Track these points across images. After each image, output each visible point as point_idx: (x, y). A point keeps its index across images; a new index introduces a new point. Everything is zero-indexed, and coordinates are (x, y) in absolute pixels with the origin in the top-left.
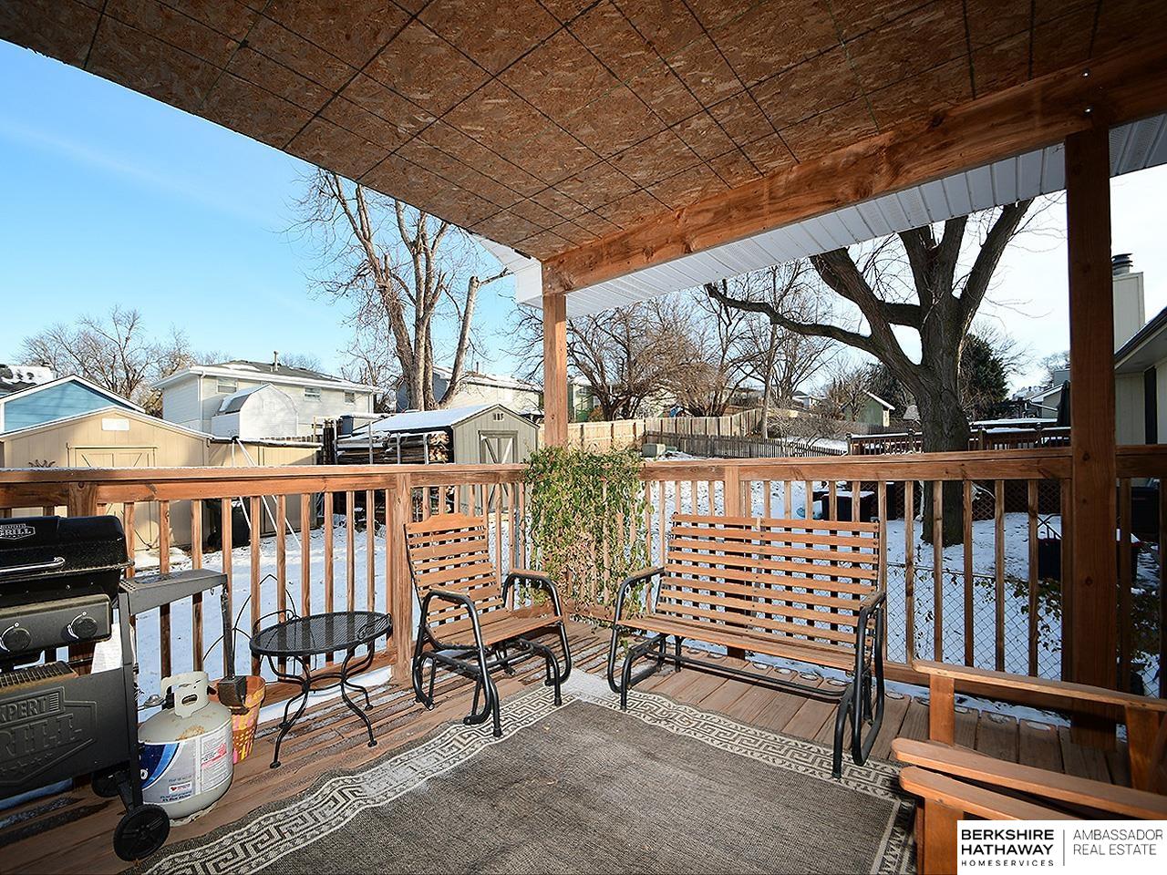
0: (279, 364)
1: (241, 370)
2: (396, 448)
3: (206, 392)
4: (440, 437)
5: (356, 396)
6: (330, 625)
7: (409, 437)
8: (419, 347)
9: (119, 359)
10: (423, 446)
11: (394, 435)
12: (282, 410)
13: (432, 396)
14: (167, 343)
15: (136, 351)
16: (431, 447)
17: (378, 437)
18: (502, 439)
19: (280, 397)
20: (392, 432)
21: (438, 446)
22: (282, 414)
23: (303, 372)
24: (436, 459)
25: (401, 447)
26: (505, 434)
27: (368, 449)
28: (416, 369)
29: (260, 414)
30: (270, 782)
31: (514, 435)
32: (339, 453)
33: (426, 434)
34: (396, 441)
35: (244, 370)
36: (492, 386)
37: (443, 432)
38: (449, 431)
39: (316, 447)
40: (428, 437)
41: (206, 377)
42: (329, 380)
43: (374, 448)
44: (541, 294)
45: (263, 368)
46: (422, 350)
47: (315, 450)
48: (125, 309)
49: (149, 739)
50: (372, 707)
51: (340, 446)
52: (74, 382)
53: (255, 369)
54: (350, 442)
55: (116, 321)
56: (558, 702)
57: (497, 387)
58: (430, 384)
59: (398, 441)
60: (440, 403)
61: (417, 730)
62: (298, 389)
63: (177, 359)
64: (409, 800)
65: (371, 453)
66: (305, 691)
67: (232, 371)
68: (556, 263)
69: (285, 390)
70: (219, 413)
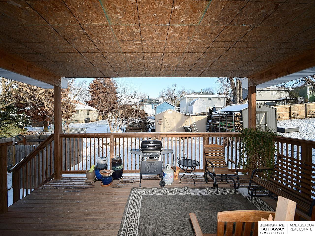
0: (202, 92)
1: (194, 95)
2: (225, 117)
3: (187, 100)
4: (238, 114)
5: (221, 98)
6: (192, 162)
7: (229, 114)
8: (237, 84)
9: (173, 94)
10: (232, 116)
11: (225, 113)
12: (202, 104)
13: (242, 98)
14: (181, 90)
15: (176, 92)
16: (235, 117)
17: (221, 113)
18: (261, 114)
19: (201, 101)
20: (225, 112)
21: (237, 116)
22: (202, 105)
23: (208, 94)
24: (237, 120)
25: (227, 116)
26: (262, 112)
27: (218, 116)
28: (236, 91)
29: (197, 105)
30: (178, 184)
31: (266, 112)
32: (212, 117)
33: (233, 113)
34: (225, 115)
35: (195, 95)
36: (267, 91)
37: (239, 112)
38: (241, 112)
39: (206, 116)
40: (234, 114)
41: (187, 97)
42: (214, 95)
43: (220, 116)
44: (248, 86)
45: (199, 94)
46: (238, 85)
47: (206, 117)
48: (174, 84)
49: (164, 172)
50: (197, 179)
51: (212, 115)
52: (165, 102)
53: (197, 94)
54: (214, 114)
55: (173, 86)
56: (235, 193)
57: (270, 91)
58: (241, 94)
59: (226, 115)
60: (245, 100)
61: (203, 186)
62: (206, 98)
63: (183, 93)
64: (196, 196)
65: (219, 117)
66: (186, 172)
67: (192, 95)
68: (252, 78)
69: (203, 99)
70: (190, 105)
